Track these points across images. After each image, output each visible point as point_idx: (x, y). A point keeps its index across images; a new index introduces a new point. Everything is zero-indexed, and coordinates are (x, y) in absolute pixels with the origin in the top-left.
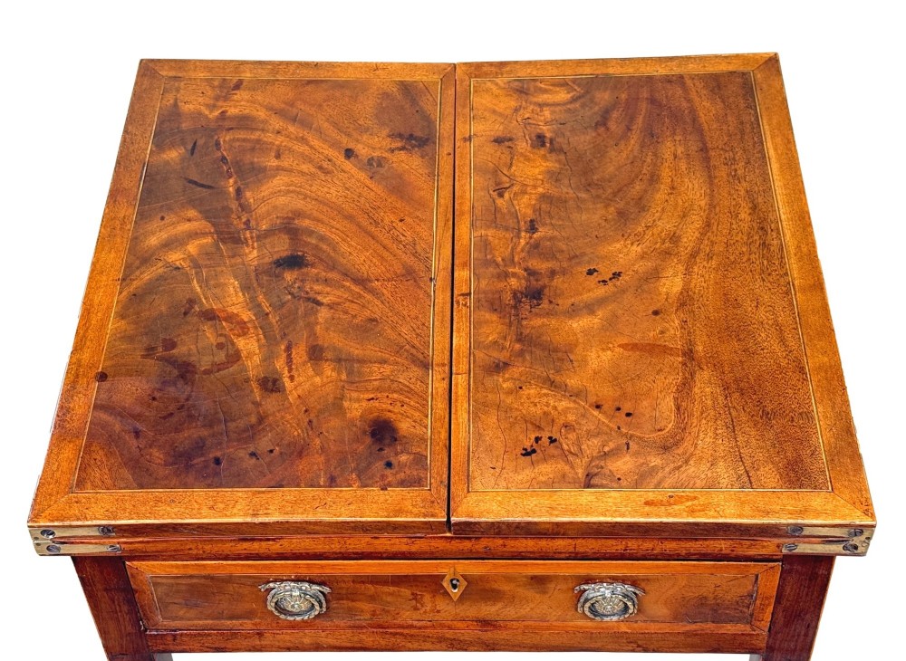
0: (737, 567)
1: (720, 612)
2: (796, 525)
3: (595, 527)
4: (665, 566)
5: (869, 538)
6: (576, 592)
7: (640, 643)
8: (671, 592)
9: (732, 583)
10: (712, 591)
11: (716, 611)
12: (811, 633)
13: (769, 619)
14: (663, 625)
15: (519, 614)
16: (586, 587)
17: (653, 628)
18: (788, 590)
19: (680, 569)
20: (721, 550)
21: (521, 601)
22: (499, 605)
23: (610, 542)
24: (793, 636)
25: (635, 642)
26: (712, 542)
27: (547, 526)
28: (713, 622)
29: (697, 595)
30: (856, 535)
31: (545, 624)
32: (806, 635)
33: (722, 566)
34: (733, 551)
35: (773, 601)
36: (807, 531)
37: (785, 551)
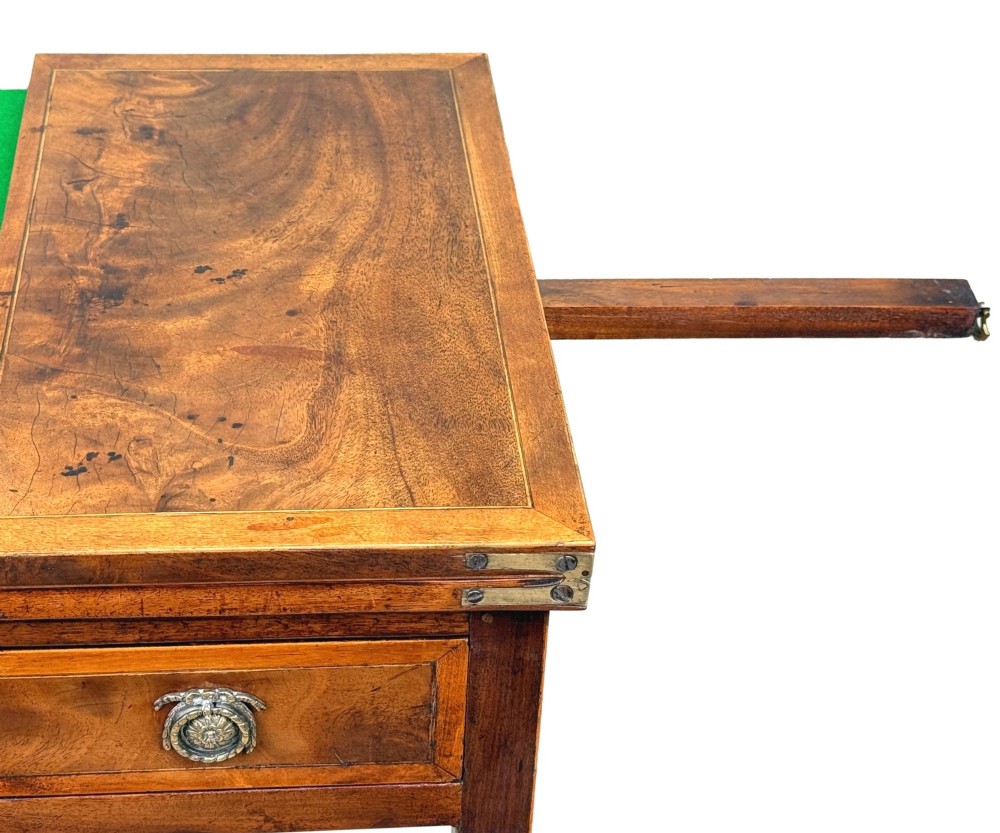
0: (404, 648)
1: (384, 741)
2: (476, 550)
3: (169, 563)
4: (292, 652)
5: (587, 574)
6: (157, 708)
7: (268, 812)
8: (307, 703)
9: (398, 680)
10: (368, 697)
11: (378, 738)
12: (526, 778)
13: (461, 753)
14: (301, 773)
15: (71, 761)
16: (171, 697)
17: (286, 777)
18: (483, 694)
19: (316, 656)
20: (371, 607)
21: (71, 732)
22: (37, 743)
23: (196, 595)
24: (500, 787)
25: (261, 812)
26: (355, 590)
27: (93, 563)
28: (377, 762)
29: (346, 707)
30: (567, 568)
31: (114, 779)
32: (519, 785)
33: (378, 649)
34: (387, 606)
35: (462, 714)
36: (495, 562)
37: (465, 603)
